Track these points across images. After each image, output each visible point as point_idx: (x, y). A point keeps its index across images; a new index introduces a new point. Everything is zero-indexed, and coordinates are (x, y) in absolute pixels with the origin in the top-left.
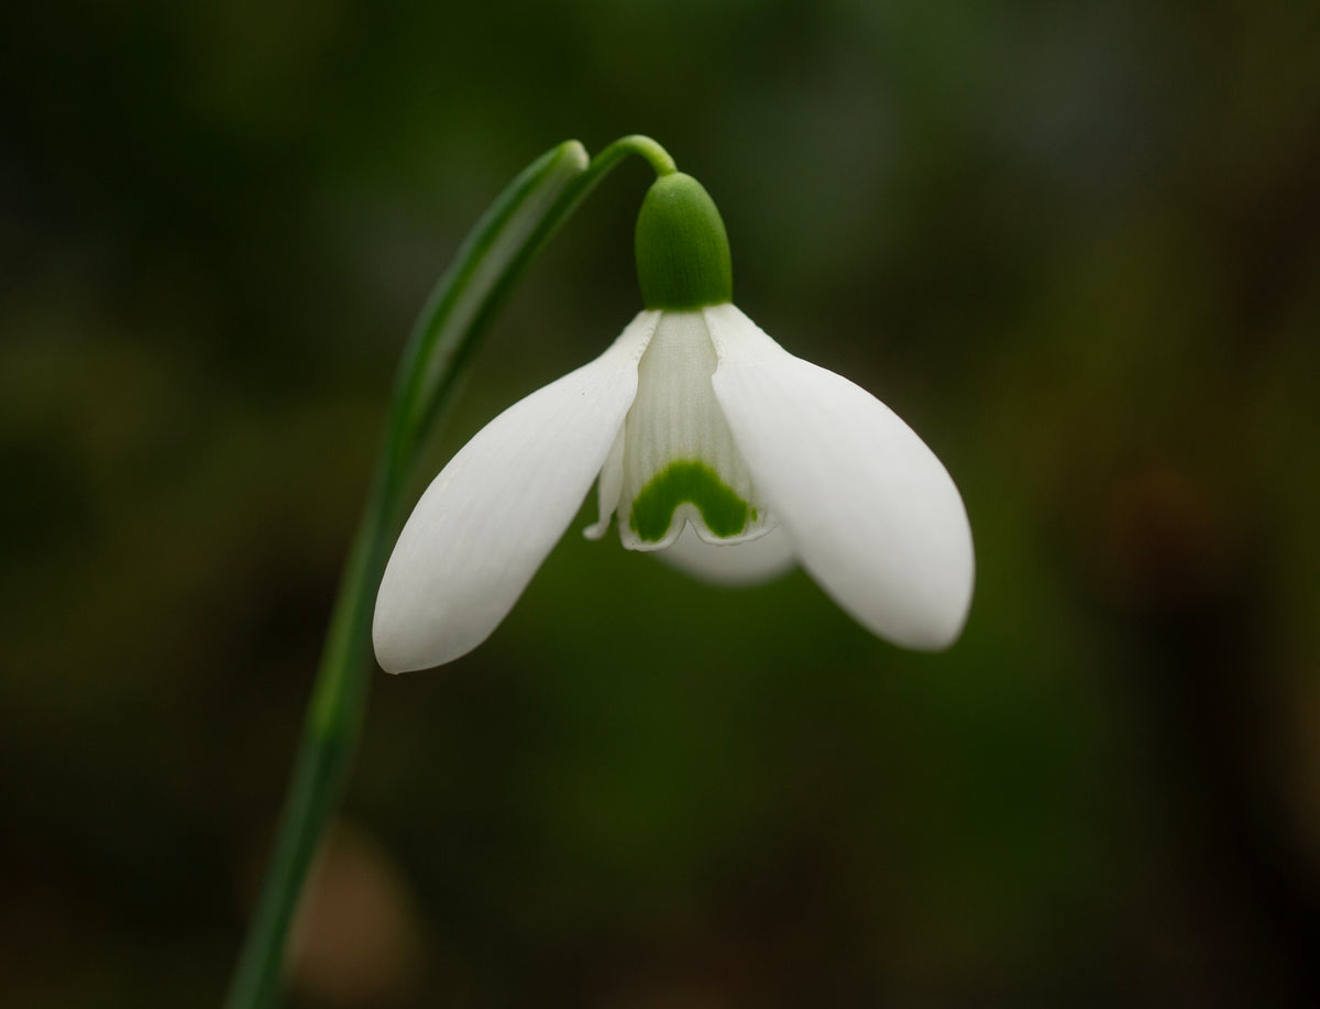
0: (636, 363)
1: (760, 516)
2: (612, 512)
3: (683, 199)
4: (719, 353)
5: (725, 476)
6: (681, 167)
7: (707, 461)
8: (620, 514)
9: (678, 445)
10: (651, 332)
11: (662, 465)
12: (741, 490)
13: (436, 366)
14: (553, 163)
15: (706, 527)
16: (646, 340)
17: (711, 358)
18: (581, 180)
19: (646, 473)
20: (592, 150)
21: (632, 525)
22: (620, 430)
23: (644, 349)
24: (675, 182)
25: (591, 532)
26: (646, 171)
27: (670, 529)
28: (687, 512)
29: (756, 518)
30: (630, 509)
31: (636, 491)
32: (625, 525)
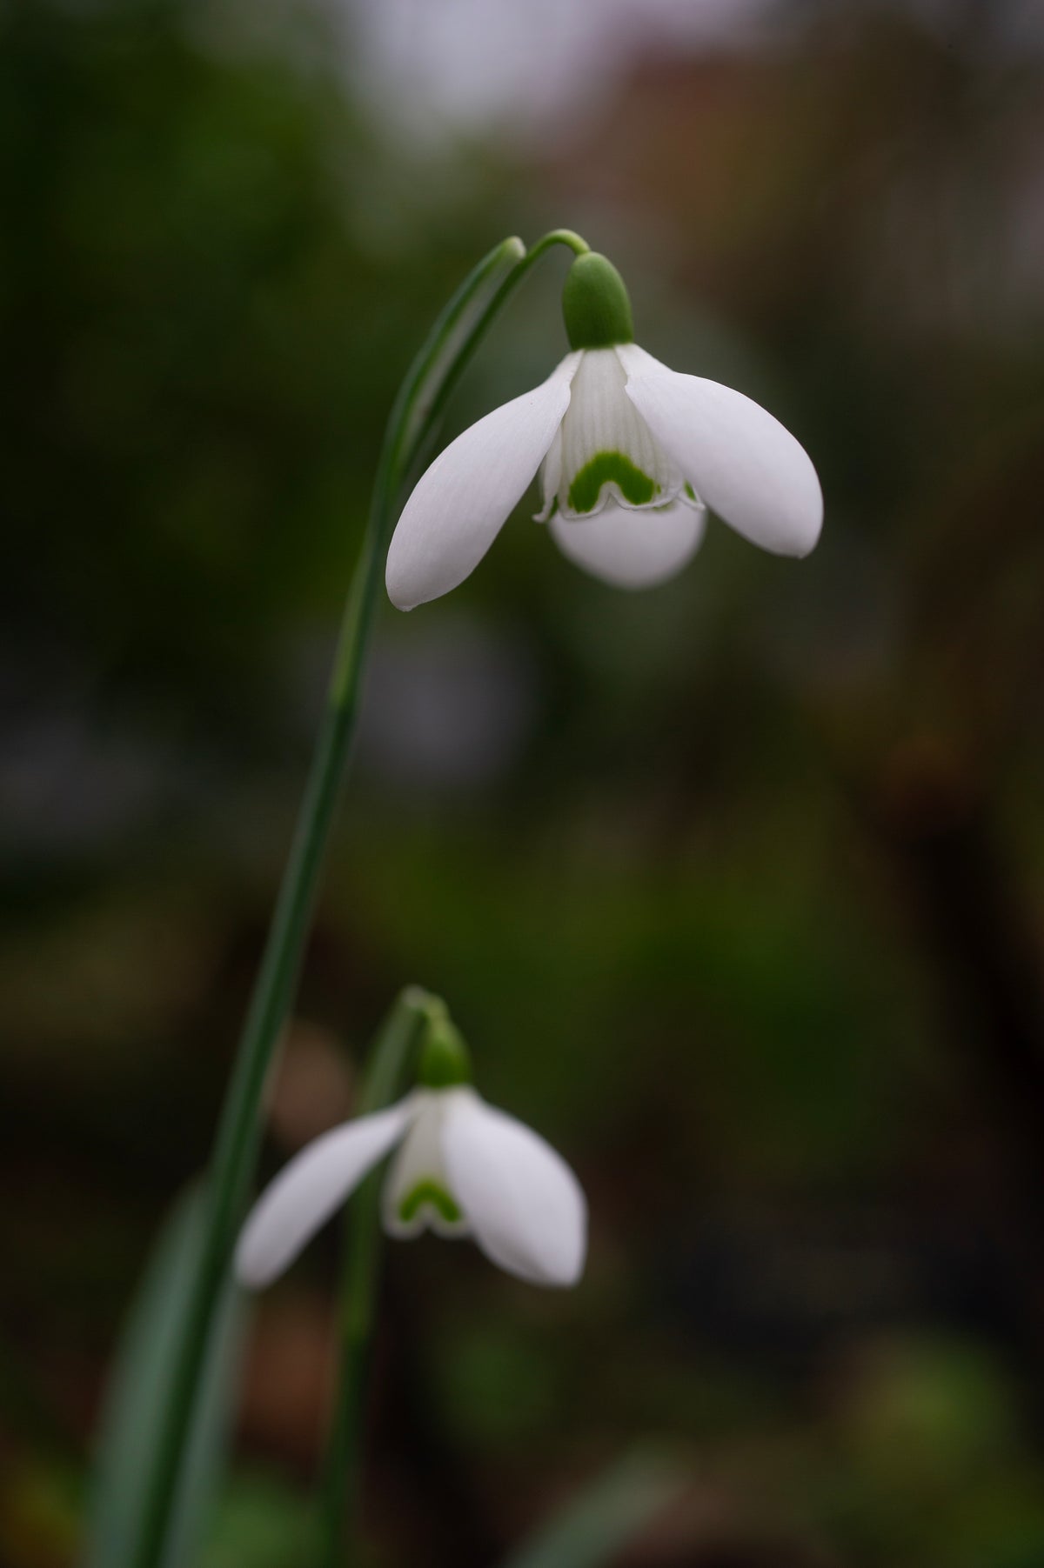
0: (568, 384)
1: (663, 490)
2: (554, 495)
3: (596, 269)
4: (628, 373)
5: (636, 460)
6: (594, 248)
7: (623, 451)
8: (560, 499)
9: (601, 441)
10: (578, 364)
11: (590, 456)
12: (649, 471)
13: (415, 420)
14: (497, 258)
15: (623, 497)
16: (576, 368)
17: (623, 376)
18: (523, 266)
19: (579, 463)
20: (527, 243)
21: (570, 504)
22: (557, 433)
23: (574, 374)
24: (589, 258)
25: (538, 518)
26: (570, 252)
27: (598, 502)
28: (610, 488)
29: (659, 491)
30: (567, 492)
31: (572, 478)
32: (564, 504)
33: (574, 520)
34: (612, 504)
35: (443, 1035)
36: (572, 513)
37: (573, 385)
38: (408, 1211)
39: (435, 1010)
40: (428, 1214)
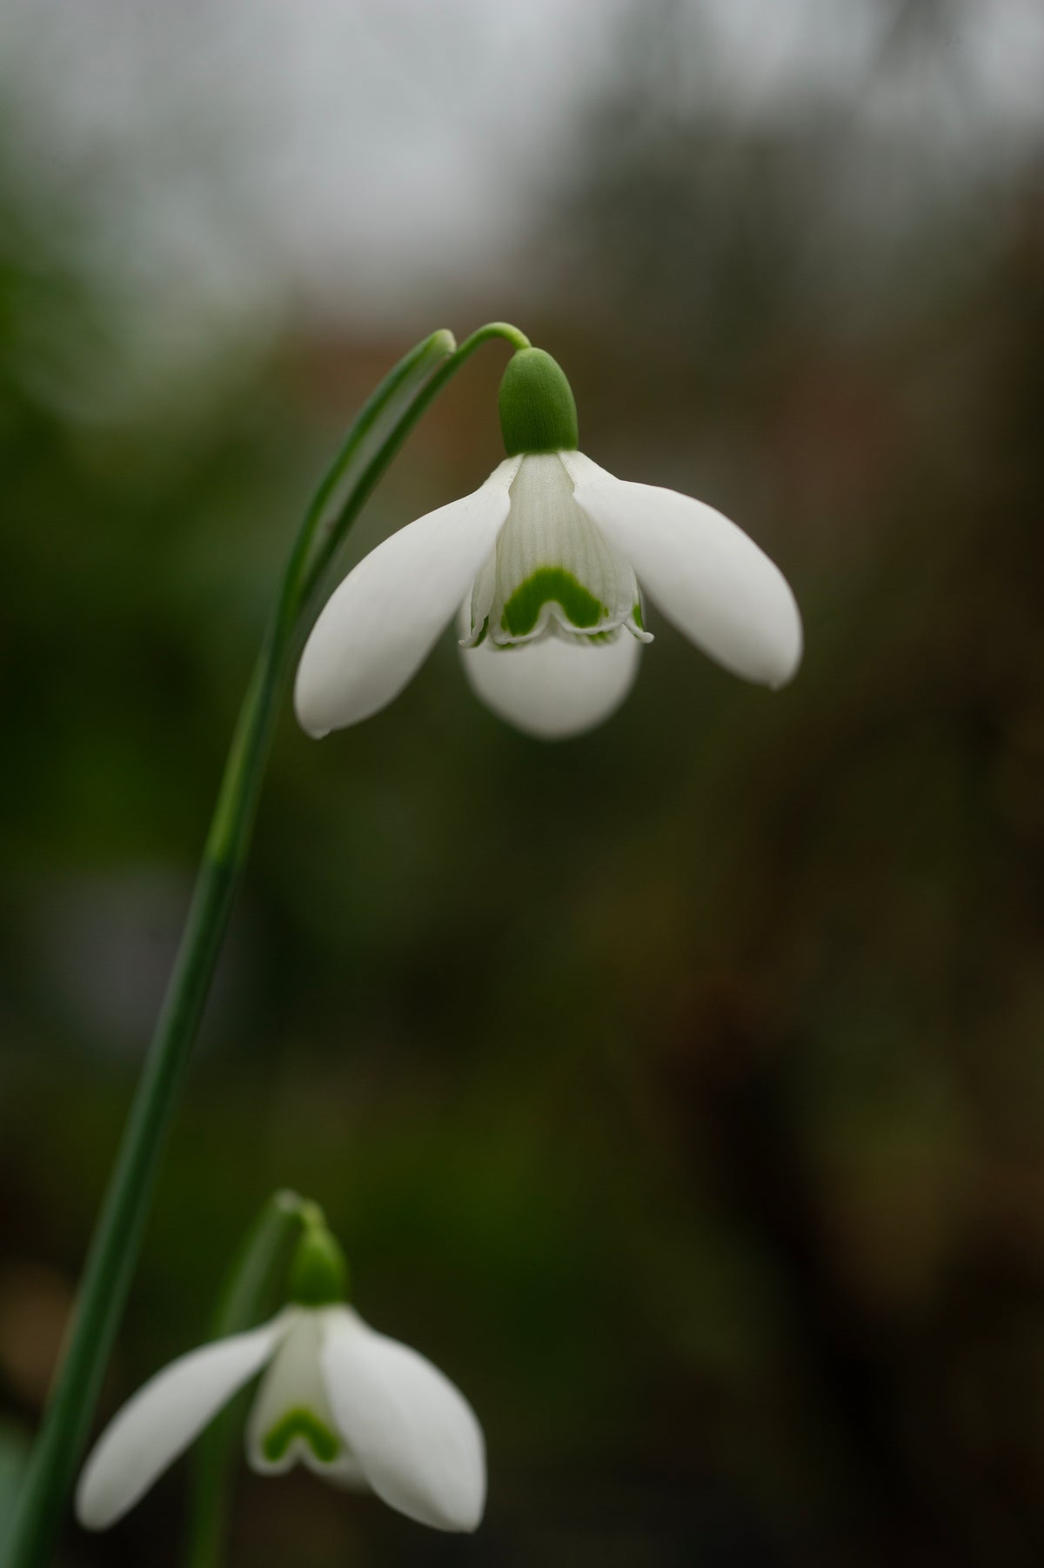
0: (507, 489)
1: (611, 614)
2: (485, 616)
3: (538, 366)
4: (574, 480)
5: (581, 577)
6: (534, 344)
7: (567, 568)
8: (491, 620)
9: (544, 554)
10: (517, 469)
11: (529, 572)
12: (595, 590)
13: (321, 535)
14: (426, 349)
15: (567, 618)
16: (514, 474)
17: (569, 485)
18: (454, 362)
19: (517, 578)
20: (459, 336)
21: (503, 626)
23: (512, 480)
24: (529, 353)
25: (465, 641)
26: (508, 347)
27: (537, 624)
28: (552, 609)
29: (607, 615)
30: (501, 612)
31: (507, 596)
32: (497, 627)
33: (508, 646)
34: (553, 629)
35: (319, 1241)
36: (505, 638)
37: (512, 491)
38: (275, 1447)
39: (312, 1215)
40: (300, 1447)
